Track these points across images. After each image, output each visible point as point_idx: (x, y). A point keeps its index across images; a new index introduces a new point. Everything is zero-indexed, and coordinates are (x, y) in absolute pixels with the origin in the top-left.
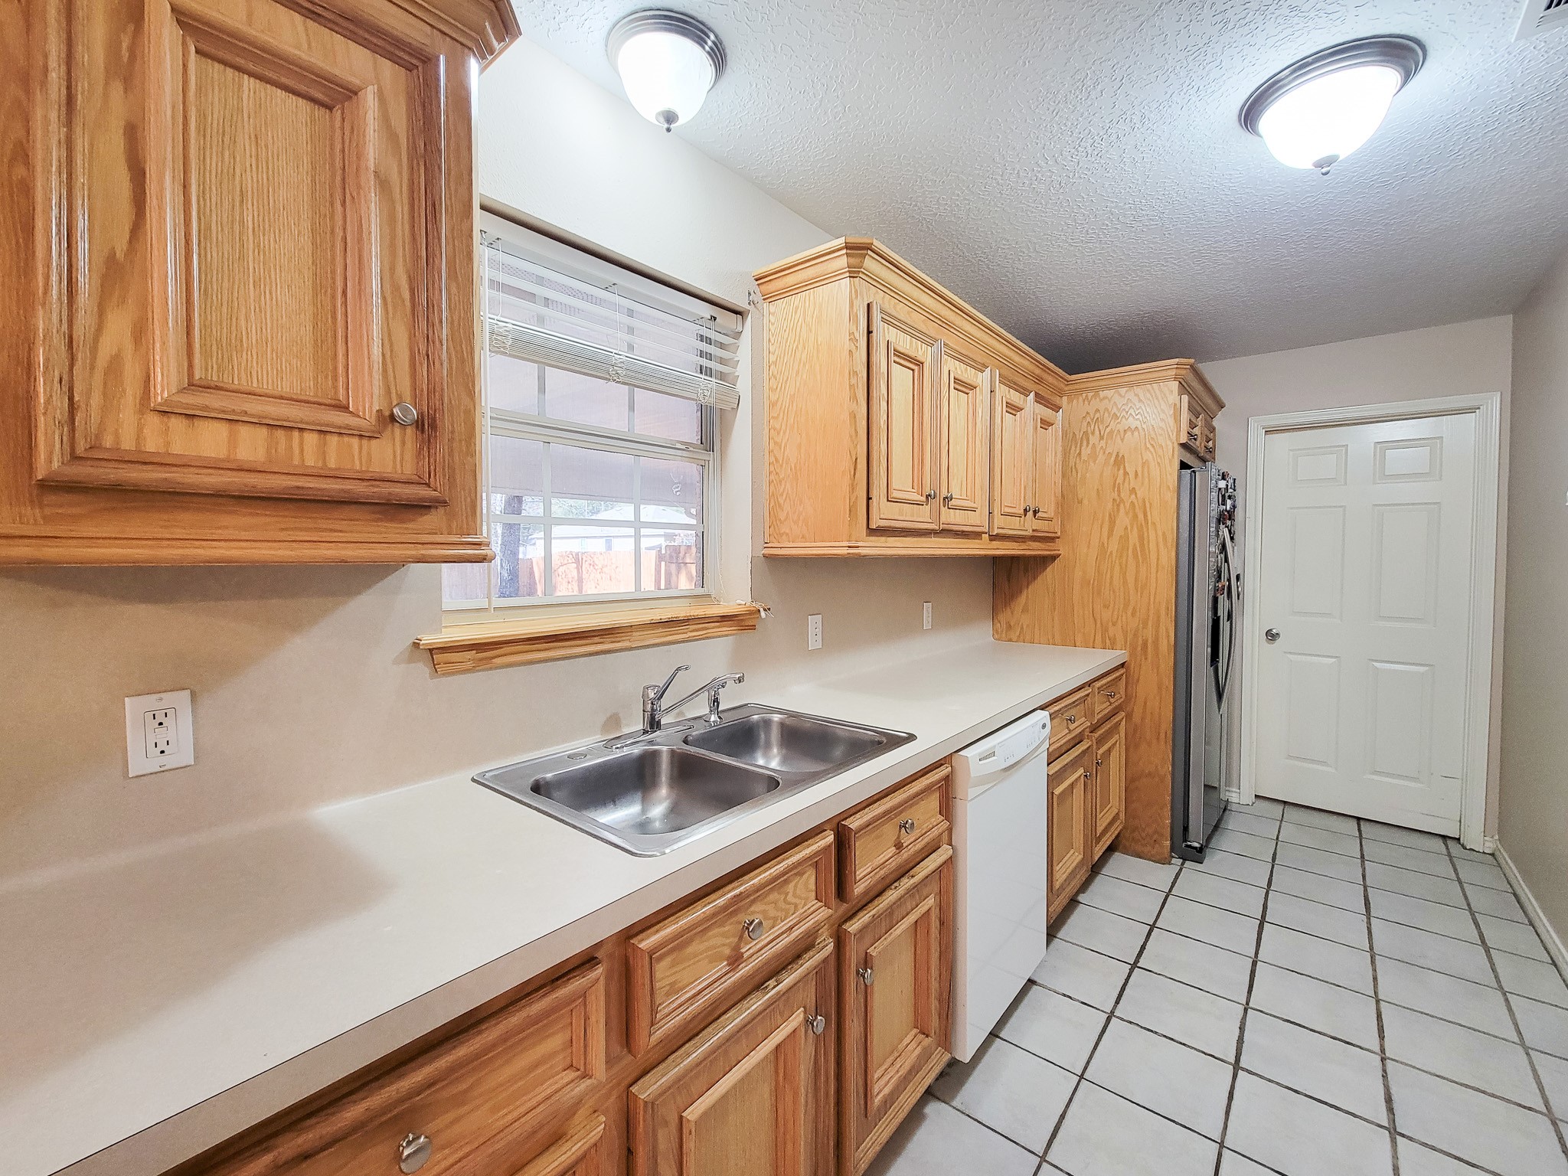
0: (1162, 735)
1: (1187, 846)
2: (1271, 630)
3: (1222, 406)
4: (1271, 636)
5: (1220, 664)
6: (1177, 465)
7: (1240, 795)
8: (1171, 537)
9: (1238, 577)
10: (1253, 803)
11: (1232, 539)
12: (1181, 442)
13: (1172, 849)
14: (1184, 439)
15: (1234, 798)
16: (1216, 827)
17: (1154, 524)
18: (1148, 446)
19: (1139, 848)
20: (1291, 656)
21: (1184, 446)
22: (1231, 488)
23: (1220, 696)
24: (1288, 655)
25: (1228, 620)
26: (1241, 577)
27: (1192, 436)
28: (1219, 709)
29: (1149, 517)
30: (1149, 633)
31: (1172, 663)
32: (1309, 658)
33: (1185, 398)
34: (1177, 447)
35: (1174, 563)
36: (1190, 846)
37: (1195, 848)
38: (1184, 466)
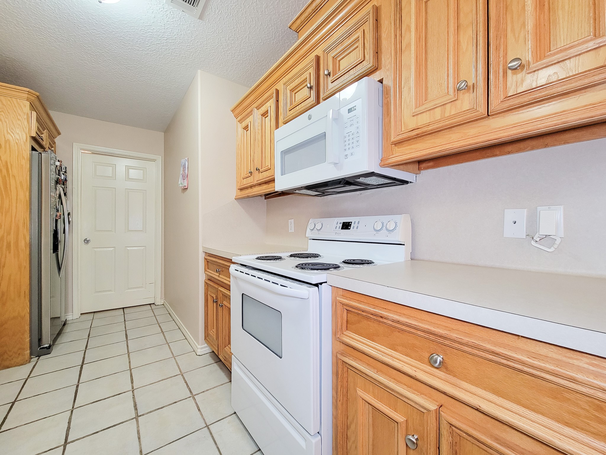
0: (22, 294)
1: (41, 349)
2: (87, 239)
3: (59, 134)
4: (87, 241)
5: (59, 253)
6: (29, 148)
7: (72, 316)
8: (26, 184)
9: (69, 214)
10: (80, 317)
11: (65, 194)
12: (32, 136)
13: (31, 354)
14: (34, 135)
15: (69, 317)
16: (59, 334)
17: (14, 176)
18: (9, 131)
19: (7, 363)
20: (95, 249)
21: (34, 139)
22: (63, 169)
23: (59, 269)
24: (94, 249)
25: (64, 233)
26: (71, 213)
27: (40, 137)
28: (59, 275)
29: (10, 172)
30: (12, 238)
31: (28, 253)
32: (103, 249)
33: (34, 114)
34: (29, 138)
35: (28, 199)
36: (43, 348)
37: (46, 347)
38: (33, 149)
